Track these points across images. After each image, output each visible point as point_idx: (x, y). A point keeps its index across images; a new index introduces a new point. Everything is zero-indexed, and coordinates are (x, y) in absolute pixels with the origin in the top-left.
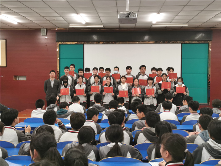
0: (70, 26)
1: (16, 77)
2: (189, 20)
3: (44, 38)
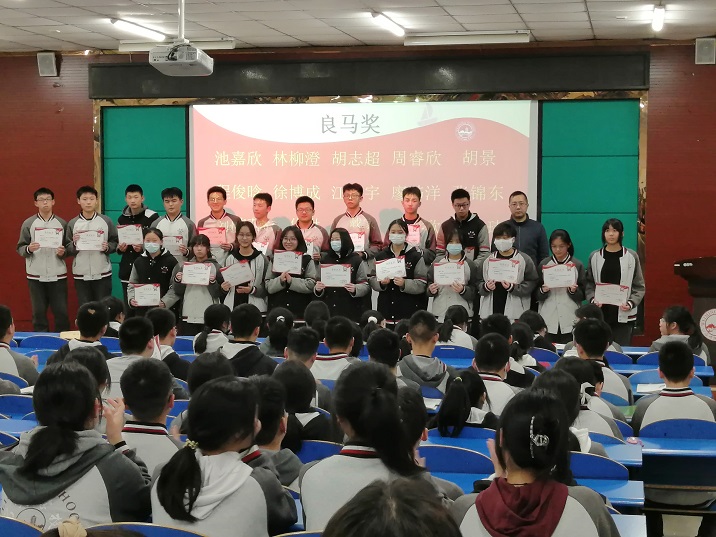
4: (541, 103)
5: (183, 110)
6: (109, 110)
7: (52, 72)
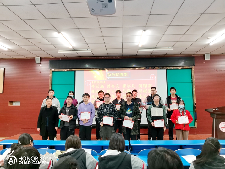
0: (59, 52)
1: (11, 102)
2: (175, 42)
4: (166, 69)
5: (74, 72)
6: (54, 72)
7: (39, 62)
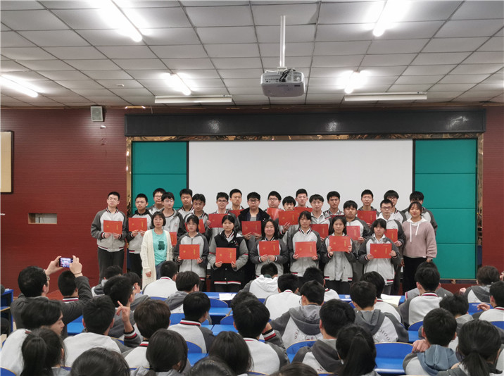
0: (157, 102)
1: (33, 215)
3: (98, 128)
4: (414, 140)
5: (185, 144)
6: (137, 144)
7: (100, 119)
